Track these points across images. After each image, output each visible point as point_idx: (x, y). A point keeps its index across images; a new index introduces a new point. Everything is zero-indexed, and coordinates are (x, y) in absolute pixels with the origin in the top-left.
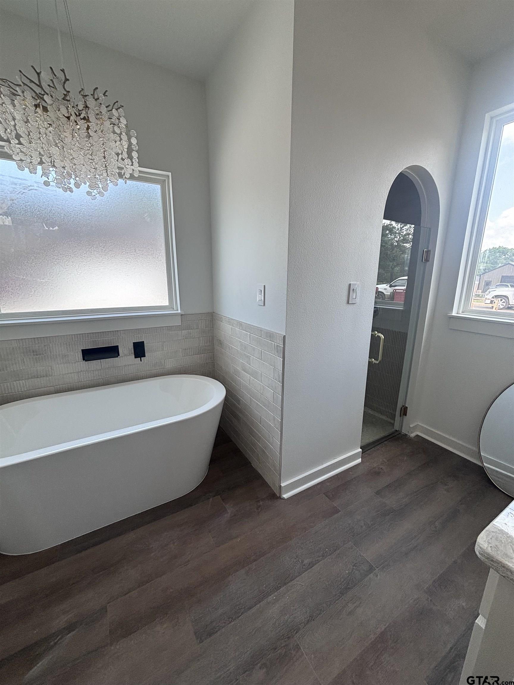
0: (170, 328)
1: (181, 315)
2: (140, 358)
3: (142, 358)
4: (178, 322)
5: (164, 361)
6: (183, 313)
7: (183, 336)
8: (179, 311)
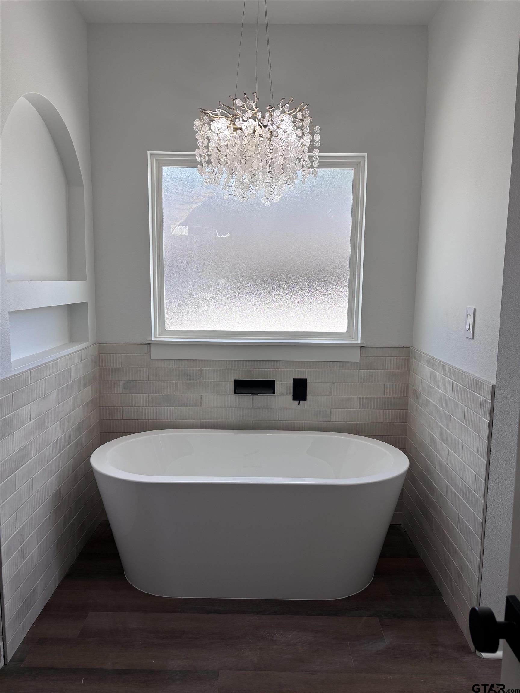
0: (343, 364)
1: (361, 347)
2: (298, 401)
3: (300, 401)
4: (355, 357)
5: (331, 410)
6: (364, 344)
7: (361, 378)
8: (359, 342)
